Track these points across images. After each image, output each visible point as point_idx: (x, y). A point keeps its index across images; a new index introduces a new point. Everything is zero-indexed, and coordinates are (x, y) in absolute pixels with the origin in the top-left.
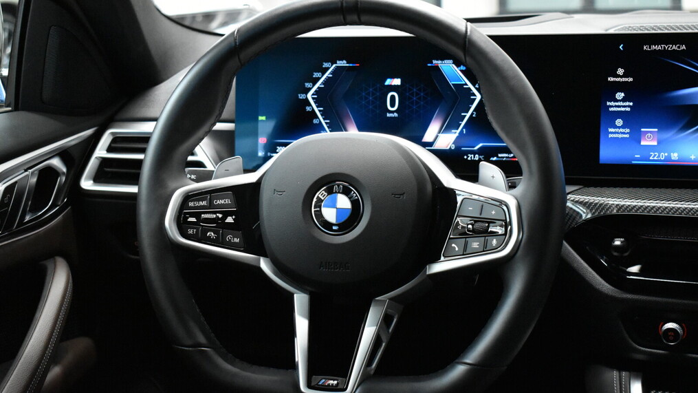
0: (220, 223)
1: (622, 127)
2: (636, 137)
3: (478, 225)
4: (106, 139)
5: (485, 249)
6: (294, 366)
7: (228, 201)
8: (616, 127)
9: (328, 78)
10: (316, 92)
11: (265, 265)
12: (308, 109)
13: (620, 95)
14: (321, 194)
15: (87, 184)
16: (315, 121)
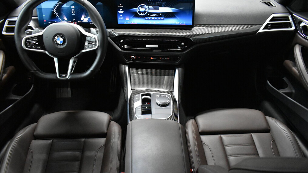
0: (35, 45)
1: (122, 16)
2: (125, 18)
3: (90, 42)
4: (7, 22)
5: (92, 47)
6: (56, 73)
7: (36, 39)
8: (121, 16)
9: (58, 6)
10: (56, 10)
11: (47, 52)
12: (54, 13)
13: (121, 10)
14: (56, 37)
15: (4, 33)
16: (56, 16)
